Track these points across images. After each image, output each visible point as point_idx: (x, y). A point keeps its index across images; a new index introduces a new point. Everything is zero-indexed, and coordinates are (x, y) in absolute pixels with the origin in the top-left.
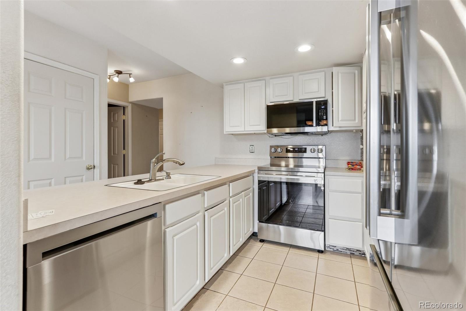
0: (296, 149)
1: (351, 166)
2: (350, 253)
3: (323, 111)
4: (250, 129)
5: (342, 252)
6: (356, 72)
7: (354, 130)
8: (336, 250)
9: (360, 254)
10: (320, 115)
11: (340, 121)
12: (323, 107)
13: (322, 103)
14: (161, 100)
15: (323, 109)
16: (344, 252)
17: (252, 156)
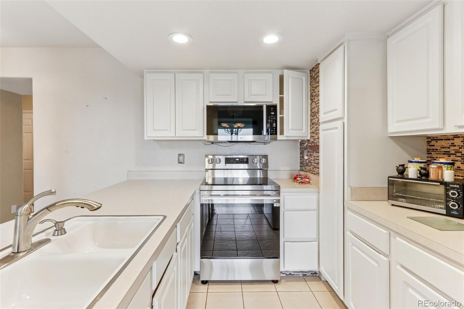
0: (236, 159)
1: (300, 179)
2: (303, 275)
3: (273, 118)
4: (182, 134)
5: (295, 276)
6: (304, 78)
7: (299, 140)
8: (289, 274)
9: (311, 274)
10: (269, 122)
11: (290, 130)
12: (272, 113)
13: (271, 108)
14: (29, 81)
15: (272, 115)
16: (297, 275)
17: (181, 167)
